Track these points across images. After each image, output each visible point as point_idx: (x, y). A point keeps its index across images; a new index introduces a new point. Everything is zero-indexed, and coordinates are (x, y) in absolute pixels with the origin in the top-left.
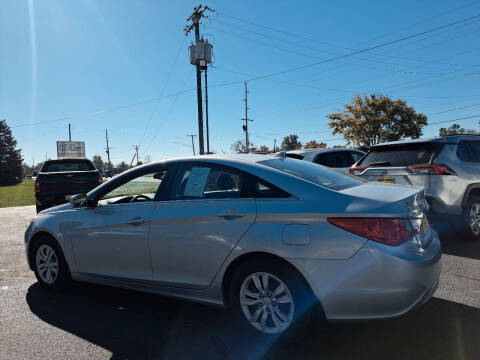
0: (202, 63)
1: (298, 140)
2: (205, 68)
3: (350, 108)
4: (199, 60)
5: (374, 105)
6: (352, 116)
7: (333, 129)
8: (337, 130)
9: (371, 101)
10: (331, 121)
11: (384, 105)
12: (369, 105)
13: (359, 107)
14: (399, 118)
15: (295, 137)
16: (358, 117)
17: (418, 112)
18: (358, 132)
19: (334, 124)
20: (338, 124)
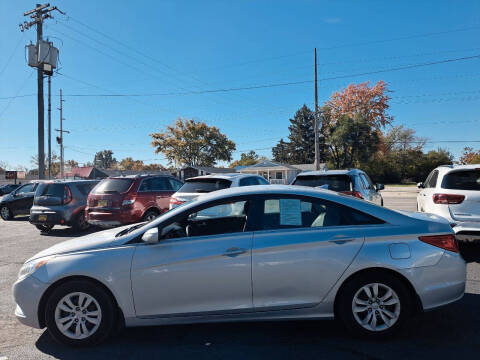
0: (47, 67)
1: (113, 156)
2: (50, 73)
3: (172, 129)
4: (43, 63)
5: (193, 128)
6: (173, 137)
7: (156, 148)
8: (159, 149)
9: (191, 126)
10: (154, 140)
11: (202, 130)
12: (190, 128)
13: (180, 130)
14: (215, 143)
15: (110, 153)
16: (179, 139)
17: (229, 139)
18: (180, 153)
19: (156, 144)
20: (161, 144)
